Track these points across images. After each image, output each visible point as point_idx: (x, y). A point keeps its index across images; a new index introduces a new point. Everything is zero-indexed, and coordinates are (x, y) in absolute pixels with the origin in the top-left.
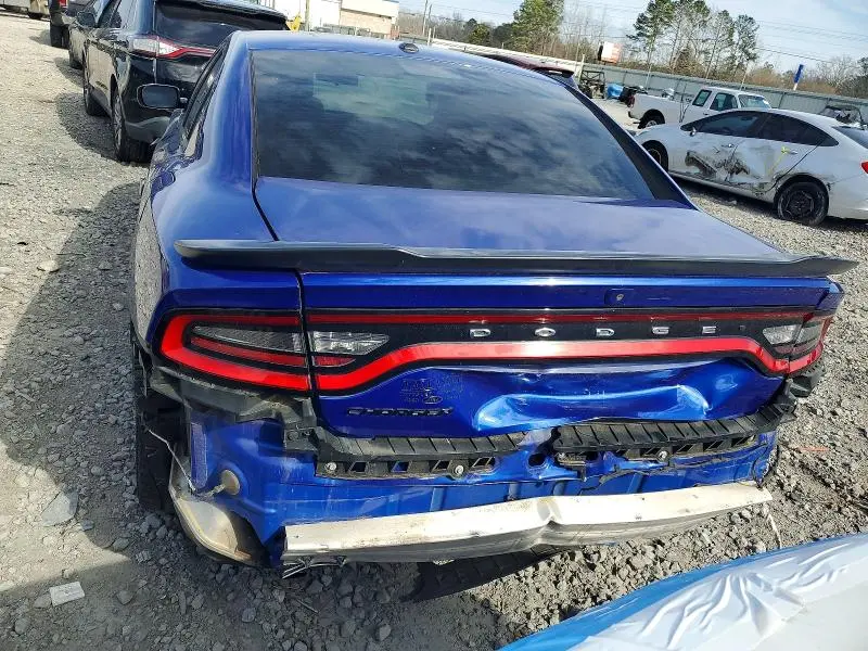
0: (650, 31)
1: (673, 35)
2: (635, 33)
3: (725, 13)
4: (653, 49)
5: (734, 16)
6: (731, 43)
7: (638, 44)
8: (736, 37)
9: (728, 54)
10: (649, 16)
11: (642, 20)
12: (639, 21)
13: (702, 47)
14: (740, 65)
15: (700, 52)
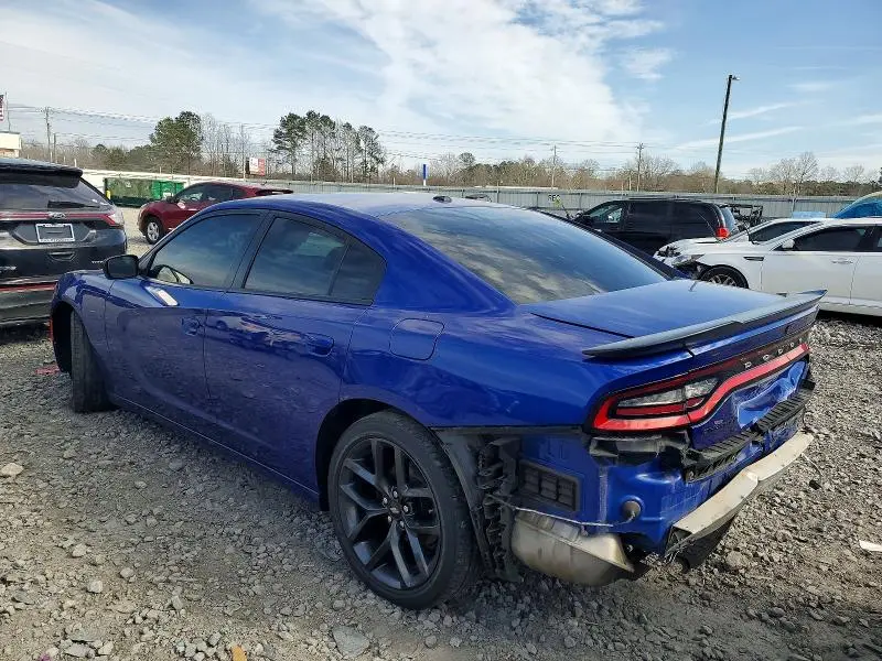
0: (289, 144)
1: (310, 147)
2: (275, 147)
3: (348, 126)
4: (295, 160)
5: (356, 127)
6: (361, 151)
7: (281, 157)
8: (362, 144)
9: (361, 160)
10: (284, 131)
11: (278, 135)
12: (276, 136)
13: (337, 155)
14: (373, 169)
15: (338, 159)
